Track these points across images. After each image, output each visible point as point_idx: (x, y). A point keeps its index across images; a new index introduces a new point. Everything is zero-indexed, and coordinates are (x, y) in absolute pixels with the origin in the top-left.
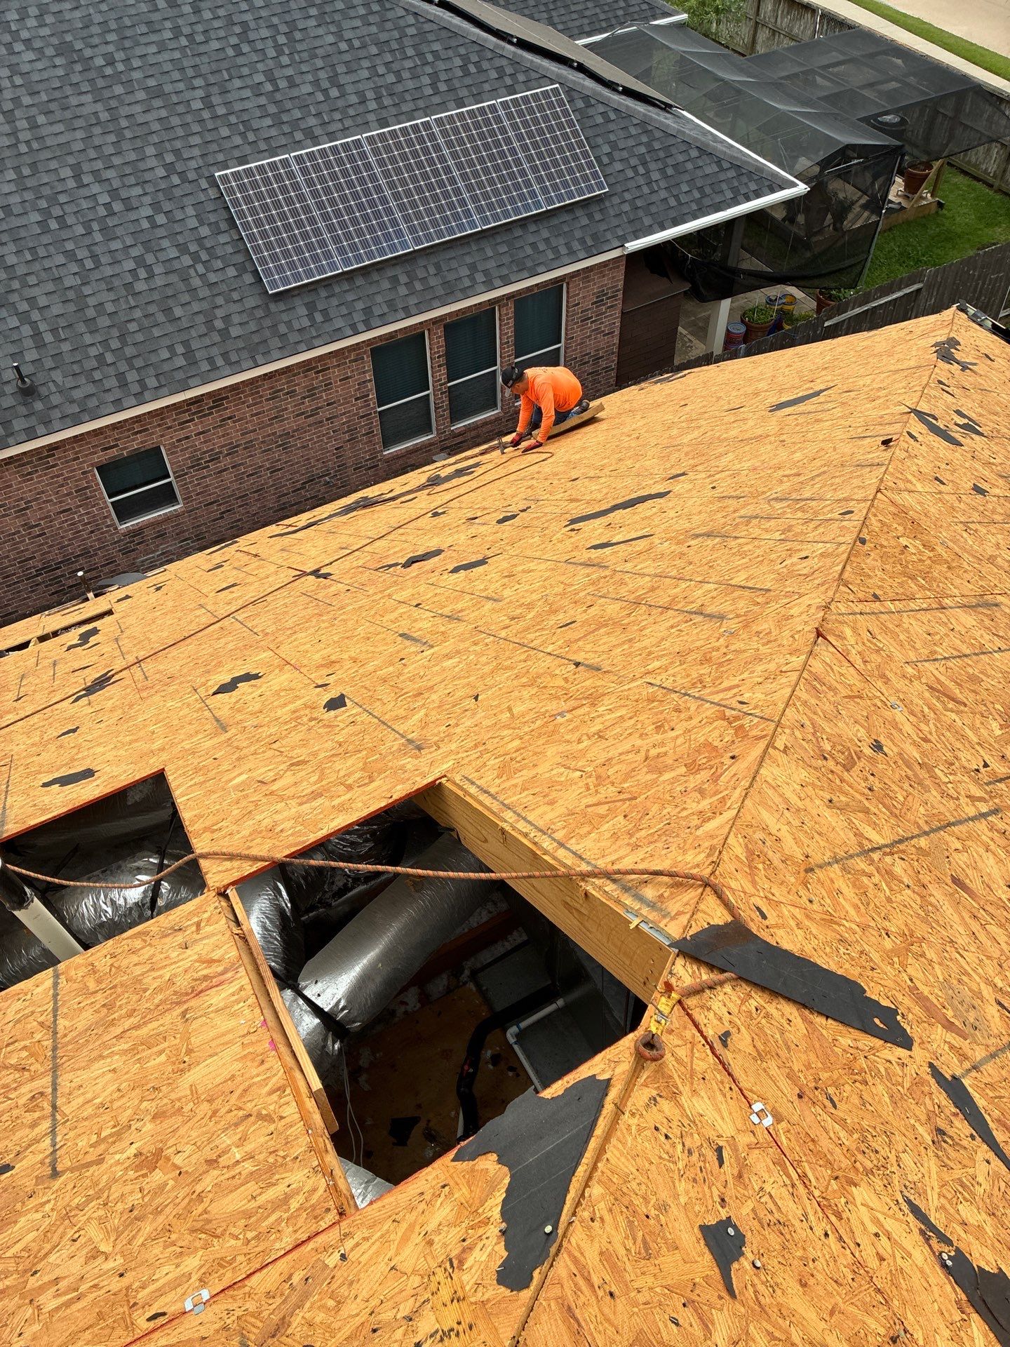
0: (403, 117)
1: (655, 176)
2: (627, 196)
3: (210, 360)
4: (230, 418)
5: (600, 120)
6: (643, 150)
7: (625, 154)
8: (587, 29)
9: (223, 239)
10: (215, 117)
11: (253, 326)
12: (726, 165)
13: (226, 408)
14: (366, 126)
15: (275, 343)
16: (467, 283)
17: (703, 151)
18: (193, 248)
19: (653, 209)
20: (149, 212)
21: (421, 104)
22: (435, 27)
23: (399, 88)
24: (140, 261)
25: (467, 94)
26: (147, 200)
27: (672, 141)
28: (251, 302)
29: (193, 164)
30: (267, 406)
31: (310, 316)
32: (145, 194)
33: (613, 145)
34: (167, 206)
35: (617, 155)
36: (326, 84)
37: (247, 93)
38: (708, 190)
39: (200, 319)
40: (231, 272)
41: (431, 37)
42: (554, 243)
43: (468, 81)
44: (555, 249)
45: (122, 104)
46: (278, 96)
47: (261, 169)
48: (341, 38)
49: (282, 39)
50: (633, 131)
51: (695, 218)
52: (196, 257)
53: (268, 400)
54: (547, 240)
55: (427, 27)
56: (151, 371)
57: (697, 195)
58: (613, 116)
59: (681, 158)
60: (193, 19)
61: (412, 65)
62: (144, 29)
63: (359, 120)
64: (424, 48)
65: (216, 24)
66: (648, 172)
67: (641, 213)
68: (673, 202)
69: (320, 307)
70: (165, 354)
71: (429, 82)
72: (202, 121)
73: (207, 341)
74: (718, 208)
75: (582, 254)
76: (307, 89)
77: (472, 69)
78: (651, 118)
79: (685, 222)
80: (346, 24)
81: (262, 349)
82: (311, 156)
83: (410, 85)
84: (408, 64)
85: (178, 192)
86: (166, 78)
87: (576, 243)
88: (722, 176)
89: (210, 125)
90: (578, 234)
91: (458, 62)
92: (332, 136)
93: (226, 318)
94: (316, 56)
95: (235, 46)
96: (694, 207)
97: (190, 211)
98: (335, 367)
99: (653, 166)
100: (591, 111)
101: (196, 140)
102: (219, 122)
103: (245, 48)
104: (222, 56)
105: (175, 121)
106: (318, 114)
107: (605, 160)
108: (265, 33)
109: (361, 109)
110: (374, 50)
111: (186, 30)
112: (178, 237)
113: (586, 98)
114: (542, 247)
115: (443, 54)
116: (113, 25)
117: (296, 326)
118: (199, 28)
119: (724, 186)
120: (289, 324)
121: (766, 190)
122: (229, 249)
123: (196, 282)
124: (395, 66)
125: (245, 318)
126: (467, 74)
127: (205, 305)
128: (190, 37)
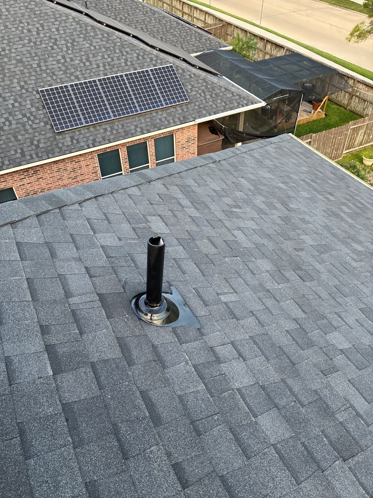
0: (113, 73)
1: (208, 97)
2: (197, 103)
3: (31, 156)
4: (41, 178)
5: (188, 77)
6: (204, 88)
7: (197, 89)
8: (195, 50)
9: (40, 112)
10: (41, 70)
11: (49, 144)
12: (235, 94)
13: (39, 174)
14: (99, 75)
15: (57, 150)
16: (134, 131)
17: (226, 89)
18: (28, 115)
19: (207, 108)
20: (12, 102)
21: (120, 69)
22: (128, 43)
23: (112, 63)
24: (7, 119)
25: (138, 66)
26: (12, 98)
27: (215, 85)
28: (49, 135)
29: (31, 86)
30: (56, 174)
31: (72, 141)
32: (12, 96)
33: (193, 86)
34: (19, 100)
35: (193, 89)
36: (84, 61)
37: (55, 62)
38: (228, 103)
39: (29, 140)
40: (42, 124)
41: (126, 46)
42: (168, 118)
43: (139, 62)
44: (169, 121)
45: (6, 64)
46: (66, 64)
47: (56, 89)
48: (92, 45)
49: (69, 45)
50: (200, 81)
51: (223, 112)
52: (29, 119)
53: (56, 172)
54: (165, 118)
55: (125, 43)
56: (7, 158)
57: (223, 104)
58: (193, 76)
59: (218, 91)
60: (37, 36)
61: (118, 55)
62: (18, 39)
63: (97, 73)
64: (123, 50)
65: (45, 39)
66: (205, 95)
67: (202, 109)
68: (214, 106)
69: (76, 138)
70: (13, 152)
71: (124, 61)
72: (36, 71)
73: (30, 148)
74: (231, 109)
75: (179, 123)
76: (77, 62)
77: (141, 58)
78: (208, 77)
79: (219, 113)
80: (94, 40)
81: (51, 152)
82: (76, 85)
83: (117, 62)
84: (117, 55)
85: (24, 95)
86: (24, 56)
87: (177, 119)
88: (234, 98)
89: (39, 73)
90: (177, 116)
91: (135, 55)
92: (85, 78)
93: (39, 141)
94: (81, 51)
95: (52, 47)
96: (223, 108)
97: (28, 102)
98: (82, 161)
99: (207, 93)
100: (185, 74)
101: (33, 78)
102: (43, 72)
103: (55, 47)
104: (46, 49)
105: (26, 71)
106: (81, 71)
107: (189, 91)
108: (63, 42)
109: (97, 70)
110: (104, 50)
111: (34, 40)
112: (23, 111)
113: (183, 70)
114: (163, 120)
115: (130, 52)
116: (6, 38)
117: (66, 144)
118: (39, 40)
119: (234, 101)
120: (63, 144)
121: (250, 103)
122: (42, 116)
123: (28, 127)
124: (111, 56)
125: (46, 141)
126: (138, 59)
127: (31, 136)
128: (35, 43)
